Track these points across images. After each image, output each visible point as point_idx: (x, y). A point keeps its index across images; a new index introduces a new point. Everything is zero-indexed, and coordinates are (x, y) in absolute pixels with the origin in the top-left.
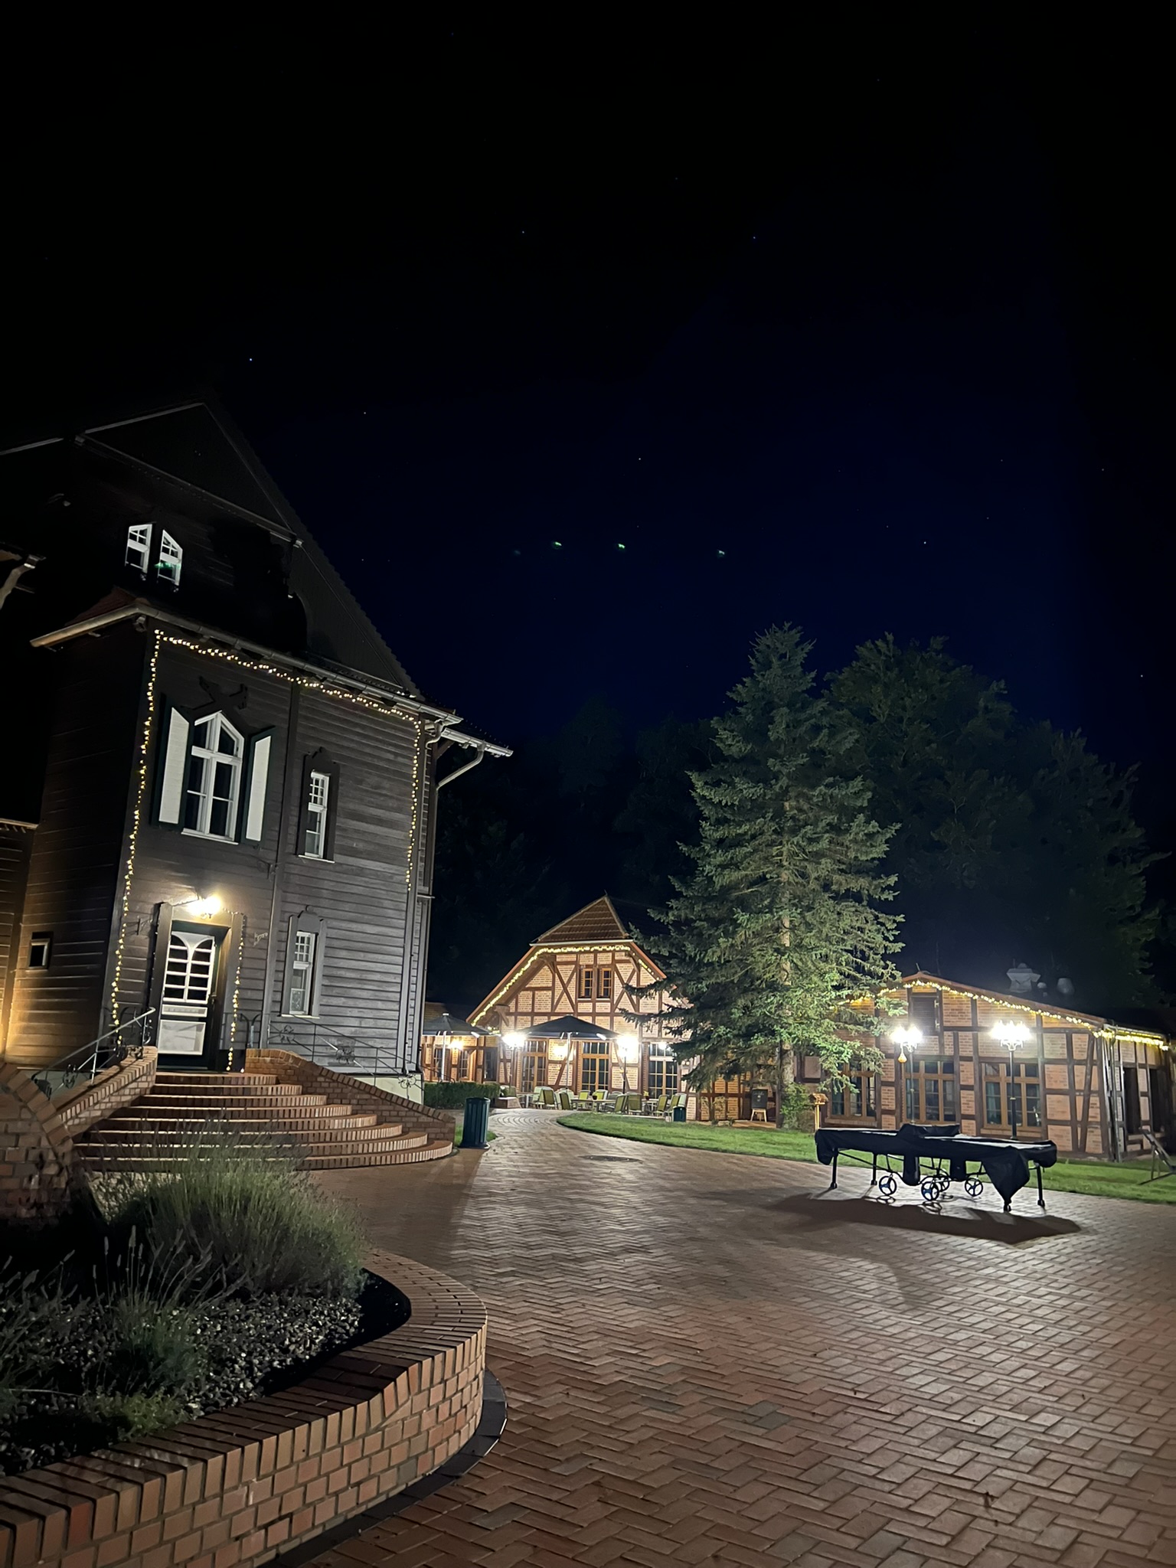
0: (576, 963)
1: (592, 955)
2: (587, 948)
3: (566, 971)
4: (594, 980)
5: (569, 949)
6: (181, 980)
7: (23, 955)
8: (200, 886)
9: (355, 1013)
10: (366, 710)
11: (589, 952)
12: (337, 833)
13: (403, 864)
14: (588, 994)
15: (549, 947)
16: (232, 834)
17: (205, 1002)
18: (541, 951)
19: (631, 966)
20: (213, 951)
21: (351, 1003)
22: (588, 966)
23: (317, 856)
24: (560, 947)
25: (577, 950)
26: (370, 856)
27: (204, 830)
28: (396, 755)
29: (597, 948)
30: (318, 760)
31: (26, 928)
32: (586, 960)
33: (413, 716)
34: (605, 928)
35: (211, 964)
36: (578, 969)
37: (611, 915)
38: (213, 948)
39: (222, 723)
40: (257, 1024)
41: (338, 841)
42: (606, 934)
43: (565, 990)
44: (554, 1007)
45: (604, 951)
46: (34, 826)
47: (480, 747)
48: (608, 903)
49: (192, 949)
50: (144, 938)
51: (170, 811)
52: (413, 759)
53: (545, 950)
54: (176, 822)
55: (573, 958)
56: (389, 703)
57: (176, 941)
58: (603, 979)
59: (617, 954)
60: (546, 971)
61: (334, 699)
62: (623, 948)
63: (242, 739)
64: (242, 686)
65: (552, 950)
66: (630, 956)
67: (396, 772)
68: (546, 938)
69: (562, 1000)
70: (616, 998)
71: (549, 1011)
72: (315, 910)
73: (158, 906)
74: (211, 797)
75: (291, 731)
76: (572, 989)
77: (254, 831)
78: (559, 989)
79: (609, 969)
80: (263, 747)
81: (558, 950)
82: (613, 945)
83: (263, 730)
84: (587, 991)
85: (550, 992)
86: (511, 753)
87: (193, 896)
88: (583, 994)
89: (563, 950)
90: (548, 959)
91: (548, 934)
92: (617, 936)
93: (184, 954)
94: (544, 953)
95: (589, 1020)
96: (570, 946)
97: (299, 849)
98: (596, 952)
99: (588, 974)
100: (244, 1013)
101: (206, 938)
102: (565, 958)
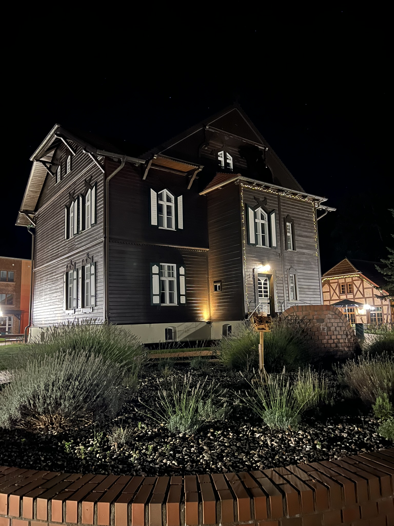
0: (338, 282)
1: (344, 279)
2: (343, 277)
3: (334, 286)
4: (346, 287)
5: (335, 278)
6: (261, 292)
7: (212, 288)
8: (263, 263)
9: (309, 299)
10: (298, 201)
11: (343, 278)
12: (296, 242)
13: (315, 250)
14: (343, 292)
15: (328, 278)
16: (268, 246)
17: (268, 298)
18: (324, 279)
19: (360, 282)
20: (268, 282)
21: (307, 296)
22: (342, 283)
23: (290, 250)
24: (332, 277)
25: (338, 278)
26: (306, 248)
27: (260, 245)
28: (308, 214)
29: (346, 276)
30: (287, 219)
31: (211, 281)
32: (342, 281)
33: (311, 200)
34: (348, 269)
35: (268, 286)
36: (339, 284)
37: (350, 265)
38: (268, 281)
39: (261, 211)
40: (284, 304)
41: (296, 245)
42: (349, 271)
43: (335, 292)
44: (331, 298)
45: (349, 277)
46: (208, 250)
47: (326, 209)
48: (347, 261)
49: (263, 282)
50: (251, 279)
51: (252, 241)
52: (313, 215)
53: (326, 279)
54: (254, 243)
55: (337, 281)
56: (304, 197)
57: (259, 280)
58: (349, 287)
59: (353, 278)
60: (326, 286)
61: (289, 198)
62: (356, 275)
63: (267, 215)
64: (265, 198)
65: (329, 279)
66: (359, 278)
67: (309, 220)
68: (326, 275)
69: (334, 295)
70: (355, 293)
71: (329, 299)
72: (294, 267)
73: (254, 269)
74: (261, 234)
75: (279, 210)
76: (337, 291)
77: (274, 244)
78: (332, 292)
79: (351, 283)
80: (273, 216)
81: (331, 279)
82: (352, 275)
83: (272, 211)
84: (343, 291)
85: (329, 293)
86: (336, 209)
87: (261, 266)
88: (341, 293)
89: (333, 278)
90: (327, 282)
91: (326, 273)
92: (354, 271)
93: (260, 284)
94: (325, 280)
95: (352, 300)
96: (335, 277)
97: (287, 248)
98: (346, 278)
99: (342, 286)
100: (280, 301)
101: (266, 278)
102: (333, 281)
